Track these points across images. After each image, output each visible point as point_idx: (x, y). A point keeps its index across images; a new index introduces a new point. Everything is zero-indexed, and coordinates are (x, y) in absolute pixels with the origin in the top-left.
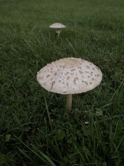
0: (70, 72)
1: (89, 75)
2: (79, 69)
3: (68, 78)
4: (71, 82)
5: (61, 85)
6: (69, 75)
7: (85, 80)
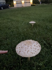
0: (27, 48)
1: (34, 49)
2: (31, 47)
3: (25, 50)
4: (26, 52)
5: (22, 53)
6: (26, 49)
7: (32, 52)
